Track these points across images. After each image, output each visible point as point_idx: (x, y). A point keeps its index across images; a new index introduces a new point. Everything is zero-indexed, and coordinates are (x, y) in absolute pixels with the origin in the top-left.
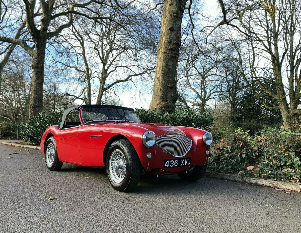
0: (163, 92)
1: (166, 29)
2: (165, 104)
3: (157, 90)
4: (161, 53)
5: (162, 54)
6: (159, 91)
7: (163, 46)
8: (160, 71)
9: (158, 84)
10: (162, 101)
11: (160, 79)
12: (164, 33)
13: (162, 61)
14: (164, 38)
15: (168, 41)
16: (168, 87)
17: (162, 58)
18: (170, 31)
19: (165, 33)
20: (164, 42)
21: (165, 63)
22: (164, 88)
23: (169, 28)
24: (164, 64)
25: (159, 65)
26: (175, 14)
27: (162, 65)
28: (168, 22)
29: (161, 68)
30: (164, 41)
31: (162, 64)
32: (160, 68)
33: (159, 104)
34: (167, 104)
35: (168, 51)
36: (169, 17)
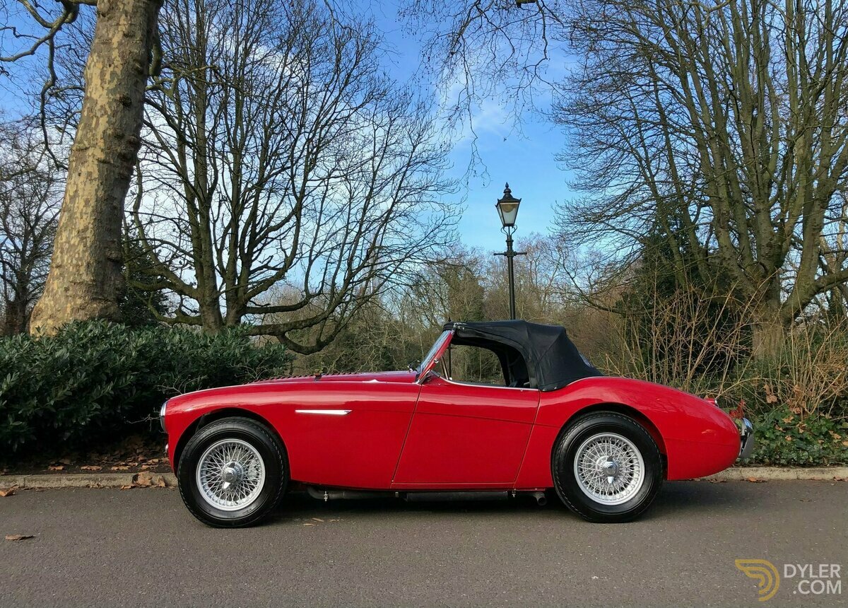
0: (96, 274)
1: (110, 96)
2: (101, 310)
3: (77, 265)
4: (90, 159)
5: (96, 162)
6: (82, 270)
7: (101, 144)
8: (90, 210)
9: (81, 248)
10: (94, 299)
11: (89, 234)
12: (102, 106)
13: (96, 183)
14: (103, 121)
15: (115, 129)
16: (109, 259)
17: (96, 175)
18: (121, 106)
19: (107, 107)
20: (104, 132)
21: (105, 192)
22: (98, 262)
23: (118, 96)
24: (101, 193)
25: (86, 193)
26: (137, 65)
27: (96, 194)
28: (116, 80)
29: (93, 203)
30: (101, 128)
31: (97, 191)
32: (87, 202)
33: (82, 308)
34: (106, 308)
35: (114, 159)
36: (121, 67)
